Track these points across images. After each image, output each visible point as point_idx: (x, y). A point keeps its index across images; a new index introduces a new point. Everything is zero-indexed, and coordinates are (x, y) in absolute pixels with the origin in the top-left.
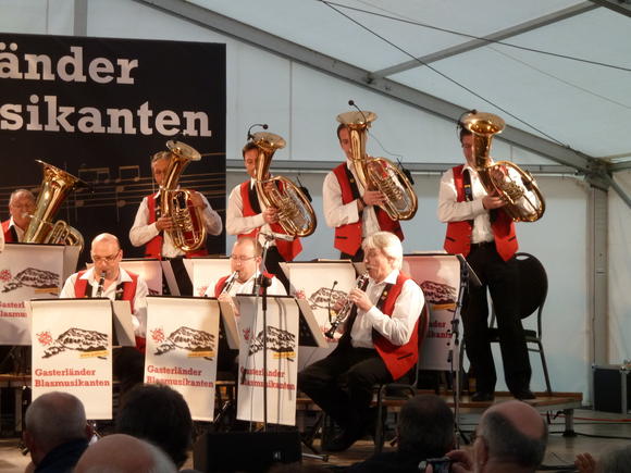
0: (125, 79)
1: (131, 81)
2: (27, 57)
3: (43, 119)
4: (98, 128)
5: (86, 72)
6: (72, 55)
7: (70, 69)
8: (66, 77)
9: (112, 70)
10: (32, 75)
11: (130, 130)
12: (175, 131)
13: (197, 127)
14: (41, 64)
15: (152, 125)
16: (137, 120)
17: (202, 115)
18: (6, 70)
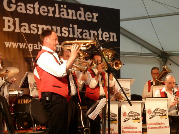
0: (95, 20)
2: (69, 10)
3: (74, 34)
4: (88, 37)
5: (85, 17)
6: (81, 10)
7: (80, 15)
8: (79, 19)
9: (91, 17)
10: (70, 17)
12: (108, 39)
13: (113, 38)
14: (72, 13)
15: (102, 37)
16: (98, 34)
17: (114, 34)
18: (63, 15)
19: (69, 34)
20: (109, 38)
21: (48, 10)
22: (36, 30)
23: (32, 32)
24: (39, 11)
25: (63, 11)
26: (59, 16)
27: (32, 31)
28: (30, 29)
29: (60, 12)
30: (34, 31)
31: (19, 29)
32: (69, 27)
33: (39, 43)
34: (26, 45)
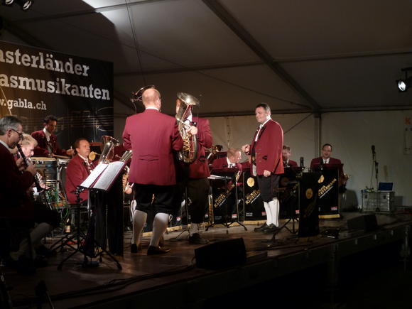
0: (85, 74)
1: (87, 75)
3: (61, 90)
4: (77, 94)
5: (74, 70)
6: (69, 62)
8: (68, 72)
9: (81, 70)
10: (57, 69)
11: (87, 96)
12: (100, 97)
13: (106, 96)
14: (60, 65)
15: (93, 94)
16: (89, 91)
17: (107, 91)
18: (49, 66)
19: (56, 89)
20: (102, 95)
21: (32, 59)
22: (16, 83)
23: (12, 86)
24: (20, 60)
25: (49, 62)
26: (44, 67)
27: (11, 84)
28: (9, 82)
29: (45, 62)
30: (14, 84)
32: (55, 81)
33: (20, 100)
34: (5, 102)
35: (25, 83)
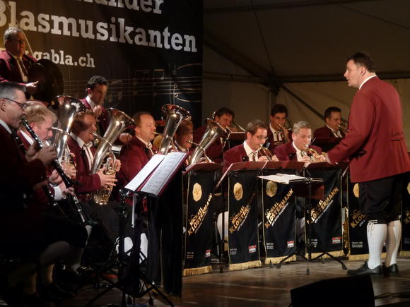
0: (157, 11)
1: (160, 12)
4: (144, 43)
5: (139, 5)
9: (151, 4)
10: (113, 3)
12: (180, 47)
13: (190, 46)
15: (170, 43)
16: (163, 39)
17: (192, 38)
19: (110, 35)
20: (184, 45)
22: (48, 25)
23: (41, 29)
26: (91, 1)
27: (40, 27)
28: (37, 23)
30: (44, 27)
31: (17, 23)
32: (109, 22)
33: (53, 51)
35: (61, 25)
